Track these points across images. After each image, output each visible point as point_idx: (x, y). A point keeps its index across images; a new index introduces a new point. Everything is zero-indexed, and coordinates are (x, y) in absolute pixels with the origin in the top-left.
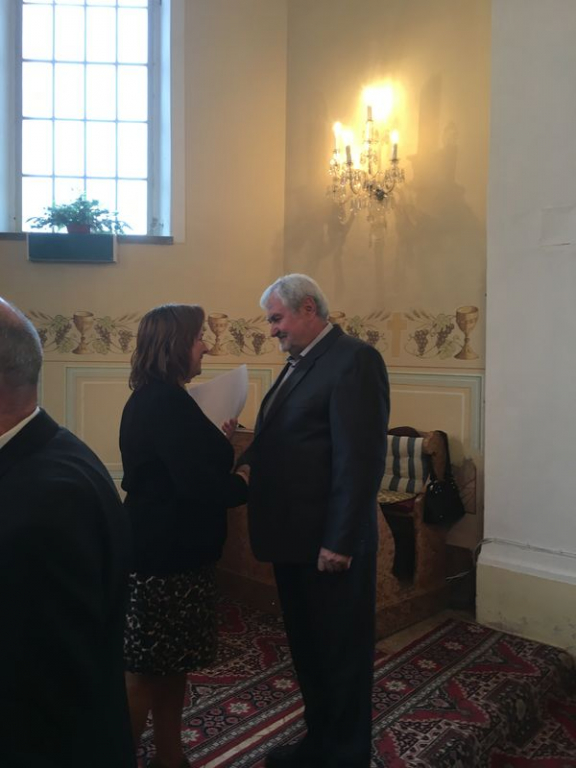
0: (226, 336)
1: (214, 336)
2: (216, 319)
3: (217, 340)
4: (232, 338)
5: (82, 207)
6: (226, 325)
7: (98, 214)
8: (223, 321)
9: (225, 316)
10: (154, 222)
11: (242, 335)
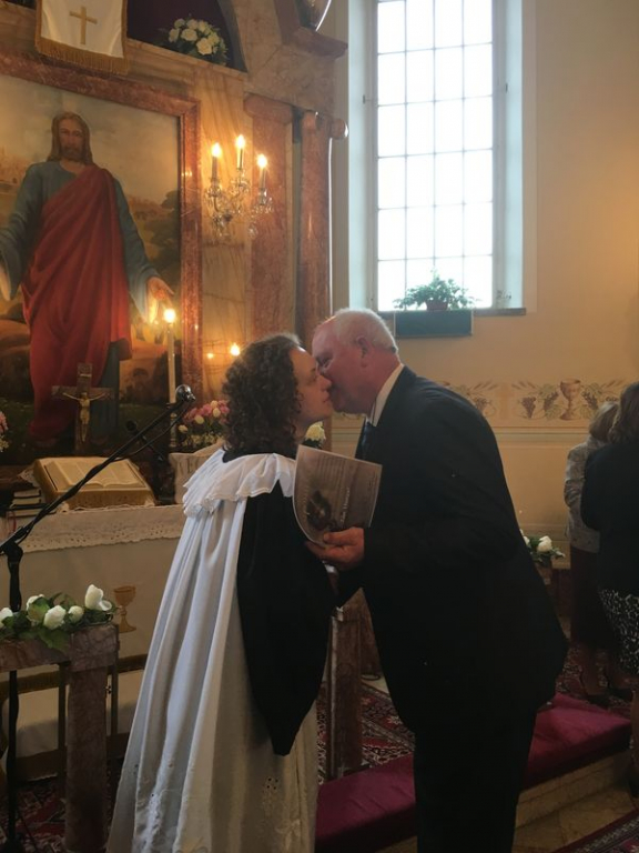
0: (579, 401)
1: (566, 401)
2: (568, 385)
3: (570, 405)
4: (586, 403)
5: (438, 287)
6: (579, 390)
7: (455, 292)
8: (576, 386)
9: (578, 382)
10: (499, 294)
11: (595, 400)
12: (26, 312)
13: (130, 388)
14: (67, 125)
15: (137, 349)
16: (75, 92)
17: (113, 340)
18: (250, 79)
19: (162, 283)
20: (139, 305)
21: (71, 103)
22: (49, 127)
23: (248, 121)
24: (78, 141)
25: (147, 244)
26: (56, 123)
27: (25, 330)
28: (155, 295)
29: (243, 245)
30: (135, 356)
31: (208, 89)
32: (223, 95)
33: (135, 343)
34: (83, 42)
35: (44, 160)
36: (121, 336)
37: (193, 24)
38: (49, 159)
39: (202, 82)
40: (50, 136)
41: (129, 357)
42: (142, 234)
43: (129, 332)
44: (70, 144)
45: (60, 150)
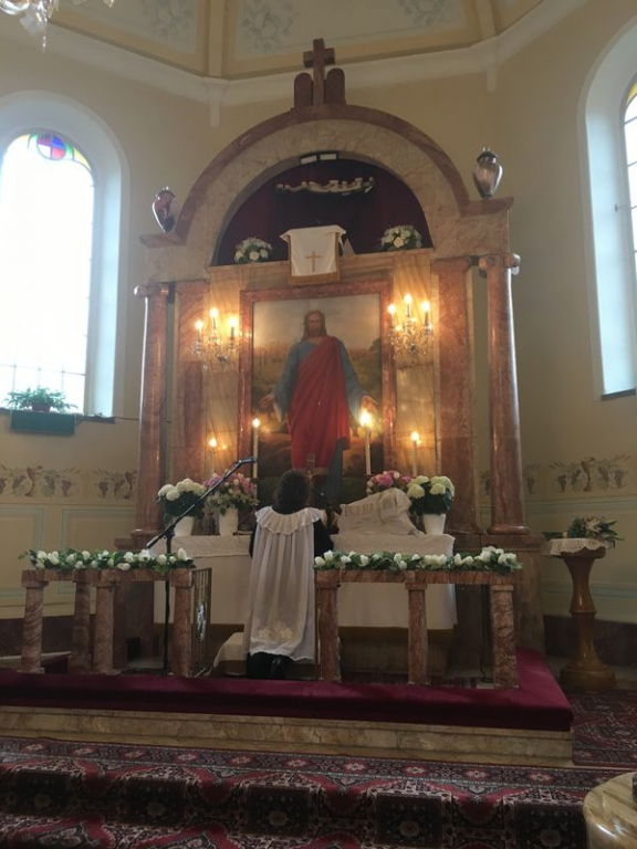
12: (289, 427)
13: (349, 468)
14: (312, 318)
15: (355, 443)
16: (316, 297)
17: (339, 437)
18: (434, 251)
19: (370, 398)
20: (355, 415)
21: (315, 305)
22: (302, 320)
23: (436, 278)
24: (319, 325)
25: (360, 376)
26: (307, 318)
27: (289, 438)
28: (366, 406)
29: (432, 363)
30: (352, 447)
31: (404, 267)
32: (415, 268)
33: (352, 438)
34: (314, 270)
35: (299, 340)
36: (344, 435)
37: (391, 231)
38: (303, 339)
39: (399, 265)
40: (303, 327)
41: (348, 448)
42: (356, 370)
43: (348, 433)
44: (314, 327)
45: (309, 333)
